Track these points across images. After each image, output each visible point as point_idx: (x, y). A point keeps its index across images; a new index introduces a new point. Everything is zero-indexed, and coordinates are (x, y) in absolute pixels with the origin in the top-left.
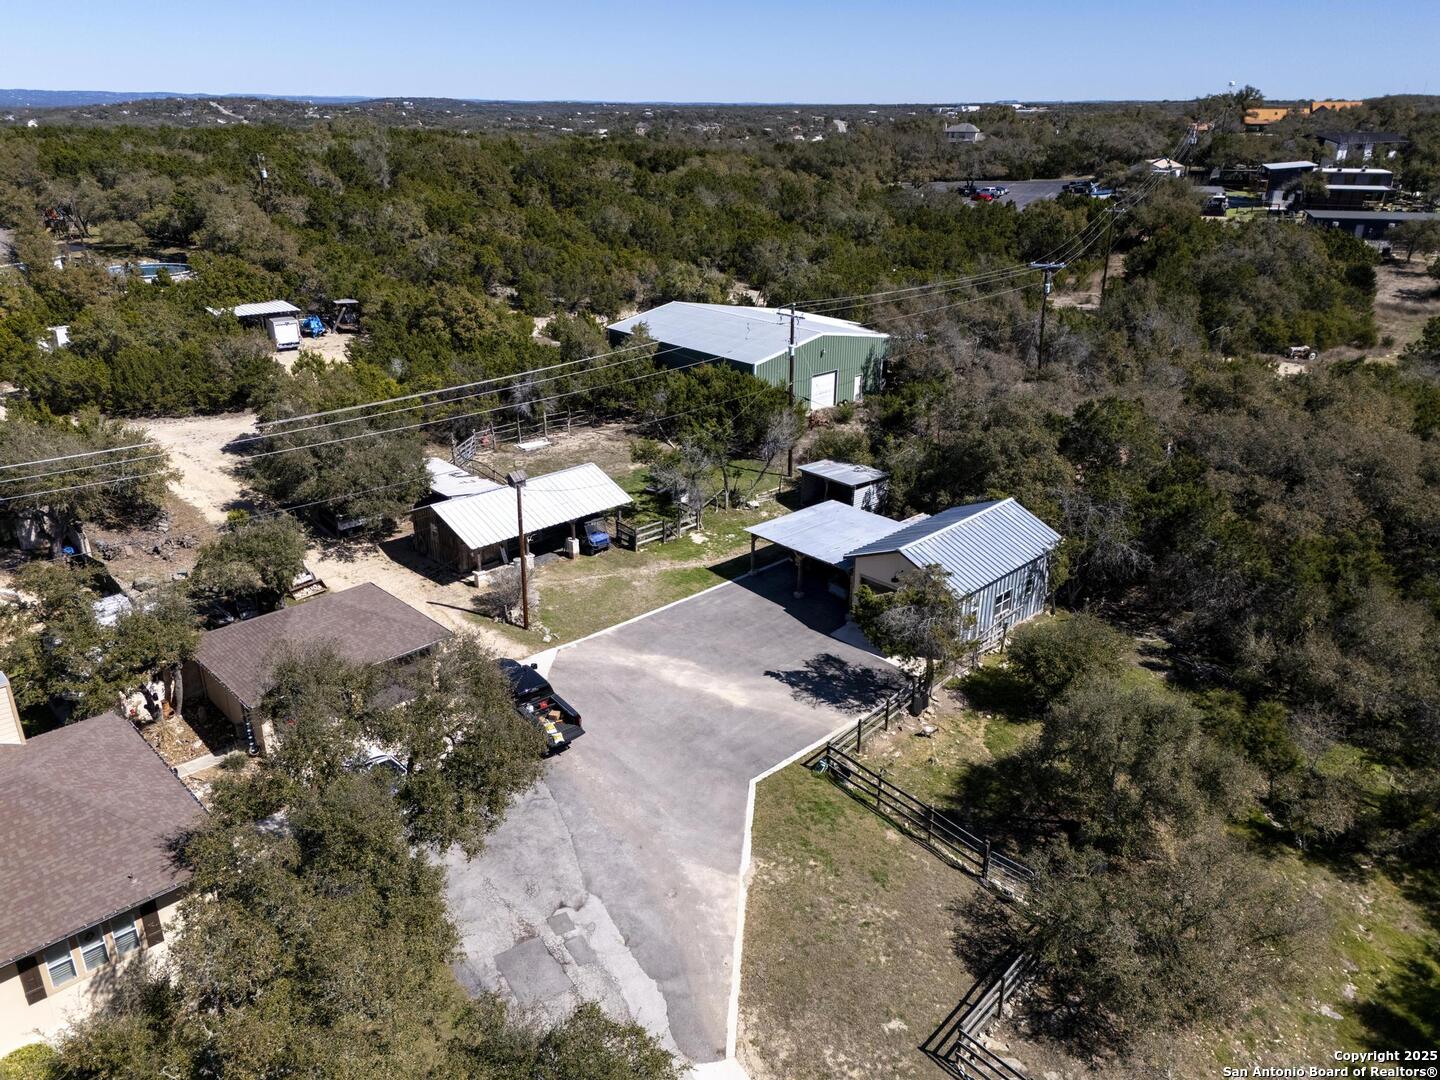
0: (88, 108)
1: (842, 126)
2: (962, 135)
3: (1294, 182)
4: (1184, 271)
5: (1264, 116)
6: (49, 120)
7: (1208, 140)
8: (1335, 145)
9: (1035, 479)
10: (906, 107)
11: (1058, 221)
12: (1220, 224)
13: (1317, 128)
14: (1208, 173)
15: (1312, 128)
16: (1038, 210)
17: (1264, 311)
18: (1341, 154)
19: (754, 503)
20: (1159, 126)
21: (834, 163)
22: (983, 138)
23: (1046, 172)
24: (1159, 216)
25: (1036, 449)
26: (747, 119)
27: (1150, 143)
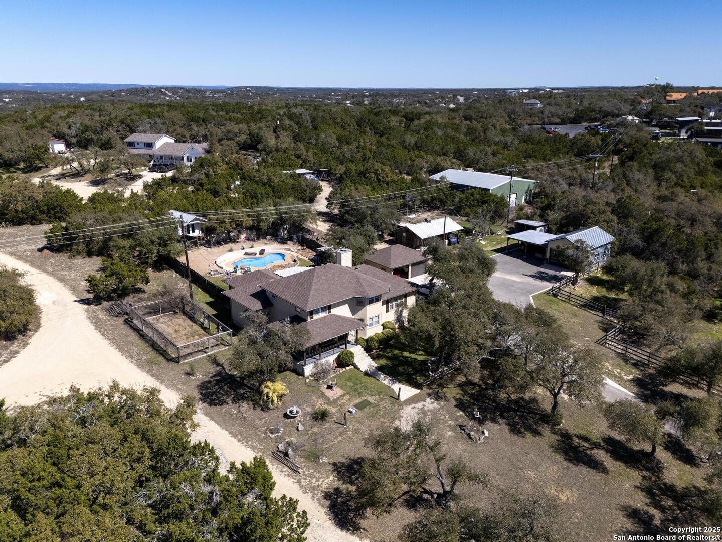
0: (106, 92)
1: (461, 100)
2: (532, 105)
3: (691, 126)
4: (646, 161)
5: (676, 96)
6: (90, 97)
7: (650, 108)
8: (709, 110)
9: (604, 221)
10: (491, 90)
11: (589, 141)
12: (659, 143)
13: (701, 102)
14: (651, 122)
15: (699, 102)
16: (580, 137)
17: (680, 176)
18: (712, 114)
19: (499, 234)
20: (626, 101)
21: (482, 117)
22: (542, 106)
23: (575, 121)
24: (632, 140)
25: (604, 212)
26: (414, 96)
27: (623, 109)
